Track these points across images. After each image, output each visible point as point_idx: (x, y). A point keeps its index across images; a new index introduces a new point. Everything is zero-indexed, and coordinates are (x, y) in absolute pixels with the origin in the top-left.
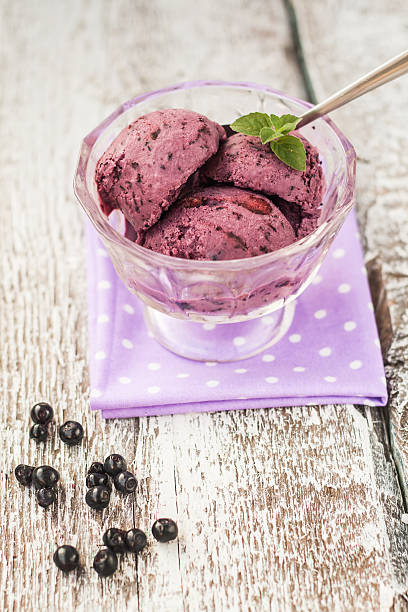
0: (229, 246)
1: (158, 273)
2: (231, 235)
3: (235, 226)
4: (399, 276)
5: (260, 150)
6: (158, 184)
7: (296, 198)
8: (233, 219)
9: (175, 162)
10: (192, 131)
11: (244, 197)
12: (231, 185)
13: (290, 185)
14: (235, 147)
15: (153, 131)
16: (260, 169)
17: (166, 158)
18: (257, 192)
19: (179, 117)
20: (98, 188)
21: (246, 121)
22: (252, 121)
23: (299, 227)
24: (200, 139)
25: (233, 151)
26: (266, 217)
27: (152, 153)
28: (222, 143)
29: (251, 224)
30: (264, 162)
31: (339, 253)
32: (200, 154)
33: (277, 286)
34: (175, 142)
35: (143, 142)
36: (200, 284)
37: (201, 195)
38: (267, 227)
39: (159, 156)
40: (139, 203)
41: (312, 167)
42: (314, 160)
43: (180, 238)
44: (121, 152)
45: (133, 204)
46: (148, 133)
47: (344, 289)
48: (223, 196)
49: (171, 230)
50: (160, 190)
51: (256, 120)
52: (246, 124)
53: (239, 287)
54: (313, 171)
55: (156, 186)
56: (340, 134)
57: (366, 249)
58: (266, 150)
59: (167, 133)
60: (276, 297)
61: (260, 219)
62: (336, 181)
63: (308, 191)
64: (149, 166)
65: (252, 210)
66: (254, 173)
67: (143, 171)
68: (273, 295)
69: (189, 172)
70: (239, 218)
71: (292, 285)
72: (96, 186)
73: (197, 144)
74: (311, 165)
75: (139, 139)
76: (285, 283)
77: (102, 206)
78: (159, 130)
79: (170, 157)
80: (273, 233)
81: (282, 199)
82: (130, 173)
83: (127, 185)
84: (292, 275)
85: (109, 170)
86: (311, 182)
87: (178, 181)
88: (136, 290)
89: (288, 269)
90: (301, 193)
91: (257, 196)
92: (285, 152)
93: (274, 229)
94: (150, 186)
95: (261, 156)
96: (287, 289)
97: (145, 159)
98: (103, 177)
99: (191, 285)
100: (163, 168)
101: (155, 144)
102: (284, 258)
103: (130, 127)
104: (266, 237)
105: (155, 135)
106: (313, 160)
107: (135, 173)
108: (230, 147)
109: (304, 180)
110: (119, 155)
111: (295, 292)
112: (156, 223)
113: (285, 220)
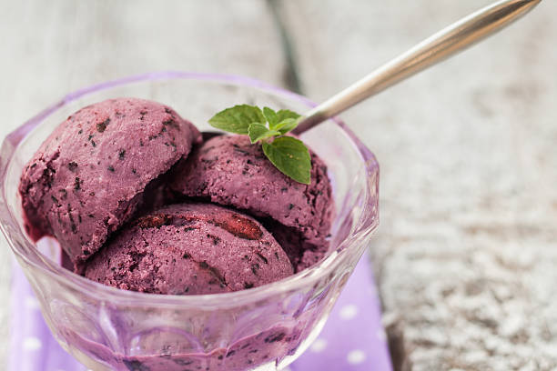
0: (201, 281)
1: (98, 313)
2: (204, 265)
3: (210, 253)
4: (428, 344)
5: (247, 154)
6: (104, 191)
7: (297, 220)
8: (208, 244)
9: (128, 162)
10: (153, 123)
11: (224, 215)
12: (206, 200)
13: (287, 202)
14: (214, 151)
15: (100, 121)
16: (247, 179)
17: (116, 156)
18: (243, 211)
19: (137, 105)
20: (23, 202)
21: (230, 115)
22: (237, 116)
23: (300, 262)
24: (165, 134)
25: (210, 156)
26: (254, 244)
27: (97, 149)
28: (196, 147)
29: (232, 250)
30: (253, 170)
31: (349, 312)
32: (163, 154)
33: (267, 340)
34: (129, 134)
35: (85, 136)
36: (157, 330)
37: (163, 212)
38: (254, 257)
39: (106, 154)
40: (77, 220)
41: (318, 181)
42: (321, 172)
43: (132, 269)
44: (55, 149)
45: (69, 221)
46: (94, 124)
47: (356, 357)
48: (195, 214)
49: (120, 258)
50: (106, 201)
51: (243, 115)
52: (228, 119)
53: (213, 338)
54: (319, 187)
55: (101, 194)
56: (356, 140)
57: (383, 309)
58: (256, 154)
59: (119, 124)
60: (266, 357)
61: (245, 245)
62: (351, 202)
63: (313, 213)
64: (92, 167)
65: (234, 232)
66: (239, 184)
67: (83, 174)
68: (261, 354)
69: (147, 177)
70: (215, 243)
71: (289, 340)
72: (20, 198)
73: (160, 139)
74: (317, 177)
75: (80, 132)
76: (279, 336)
77: (27, 228)
78: (109, 120)
79: (122, 155)
80: (262, 265)
81: (277, 222)
82: (65, 178)
83: (61, 195)
84: (289, 324)
85: (38, 174)
86: (317, 201)
87: (132, 189)
88: (69, 344)
89: (283, 313)
90: (303, 215)
91: (242, 216)
92: (282, 157)
93: (266, 260)
94: (93, 194)
95: (249, 162)
96: (281, 347)
97: (88, 158)
98: (30, 186)
99: (145, 333)
100: (112, 170)
101: (101, 138)
102: (279, 295)
103: (70, 118)
104: (254, 271)
105: (102, 127)
106: (319, 173)
107: (72, 177)
108: (207, 151)
109: (308, 196)
110: (51, 153)
111: (291, 352)
112: (101, 249)
113: (280, 250)
